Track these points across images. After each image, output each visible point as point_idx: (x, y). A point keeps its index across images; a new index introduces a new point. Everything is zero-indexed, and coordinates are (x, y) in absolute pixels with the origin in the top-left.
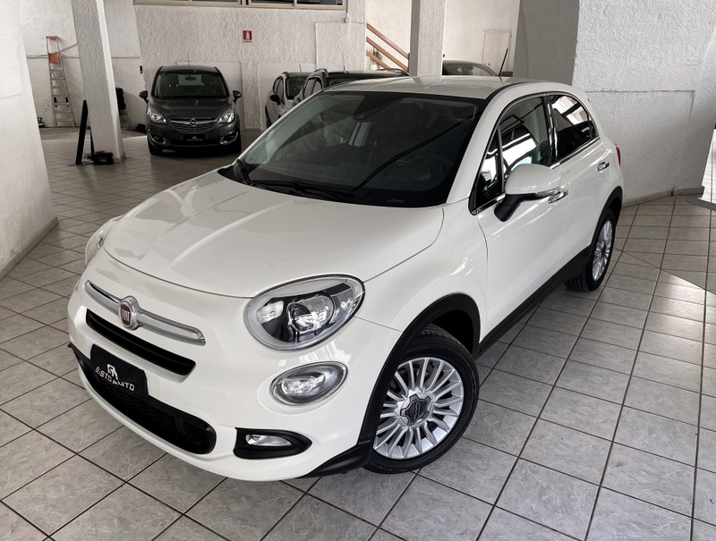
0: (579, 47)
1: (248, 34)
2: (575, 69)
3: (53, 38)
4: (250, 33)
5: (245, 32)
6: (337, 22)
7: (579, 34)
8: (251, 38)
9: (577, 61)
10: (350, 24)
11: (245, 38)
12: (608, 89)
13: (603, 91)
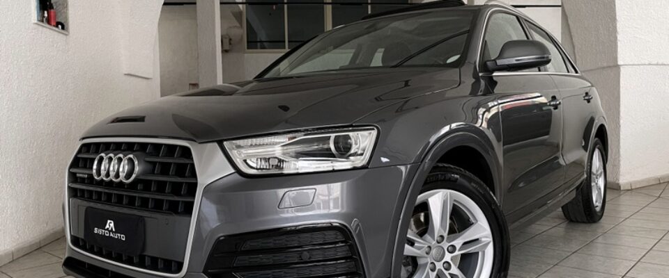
0: (619, 25)
2: (619, 44)
7: (617, 14)
9: (619, 37)
12: (655, 62)
13: (650, 64)
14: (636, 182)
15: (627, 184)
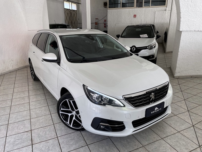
1: (135, 16)
3: (97, 19)
4: (136, 15)
5: (134, 15)
6: (163, 11)
8: (136, 17)
10: (167, 11)
11: (134, 17)
12: (198, 30)
13: (195, 31)
14: (181, 76)
15: (177, 76)
